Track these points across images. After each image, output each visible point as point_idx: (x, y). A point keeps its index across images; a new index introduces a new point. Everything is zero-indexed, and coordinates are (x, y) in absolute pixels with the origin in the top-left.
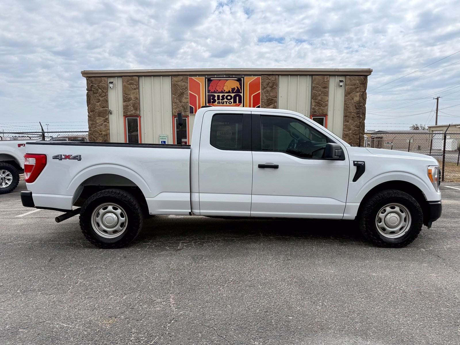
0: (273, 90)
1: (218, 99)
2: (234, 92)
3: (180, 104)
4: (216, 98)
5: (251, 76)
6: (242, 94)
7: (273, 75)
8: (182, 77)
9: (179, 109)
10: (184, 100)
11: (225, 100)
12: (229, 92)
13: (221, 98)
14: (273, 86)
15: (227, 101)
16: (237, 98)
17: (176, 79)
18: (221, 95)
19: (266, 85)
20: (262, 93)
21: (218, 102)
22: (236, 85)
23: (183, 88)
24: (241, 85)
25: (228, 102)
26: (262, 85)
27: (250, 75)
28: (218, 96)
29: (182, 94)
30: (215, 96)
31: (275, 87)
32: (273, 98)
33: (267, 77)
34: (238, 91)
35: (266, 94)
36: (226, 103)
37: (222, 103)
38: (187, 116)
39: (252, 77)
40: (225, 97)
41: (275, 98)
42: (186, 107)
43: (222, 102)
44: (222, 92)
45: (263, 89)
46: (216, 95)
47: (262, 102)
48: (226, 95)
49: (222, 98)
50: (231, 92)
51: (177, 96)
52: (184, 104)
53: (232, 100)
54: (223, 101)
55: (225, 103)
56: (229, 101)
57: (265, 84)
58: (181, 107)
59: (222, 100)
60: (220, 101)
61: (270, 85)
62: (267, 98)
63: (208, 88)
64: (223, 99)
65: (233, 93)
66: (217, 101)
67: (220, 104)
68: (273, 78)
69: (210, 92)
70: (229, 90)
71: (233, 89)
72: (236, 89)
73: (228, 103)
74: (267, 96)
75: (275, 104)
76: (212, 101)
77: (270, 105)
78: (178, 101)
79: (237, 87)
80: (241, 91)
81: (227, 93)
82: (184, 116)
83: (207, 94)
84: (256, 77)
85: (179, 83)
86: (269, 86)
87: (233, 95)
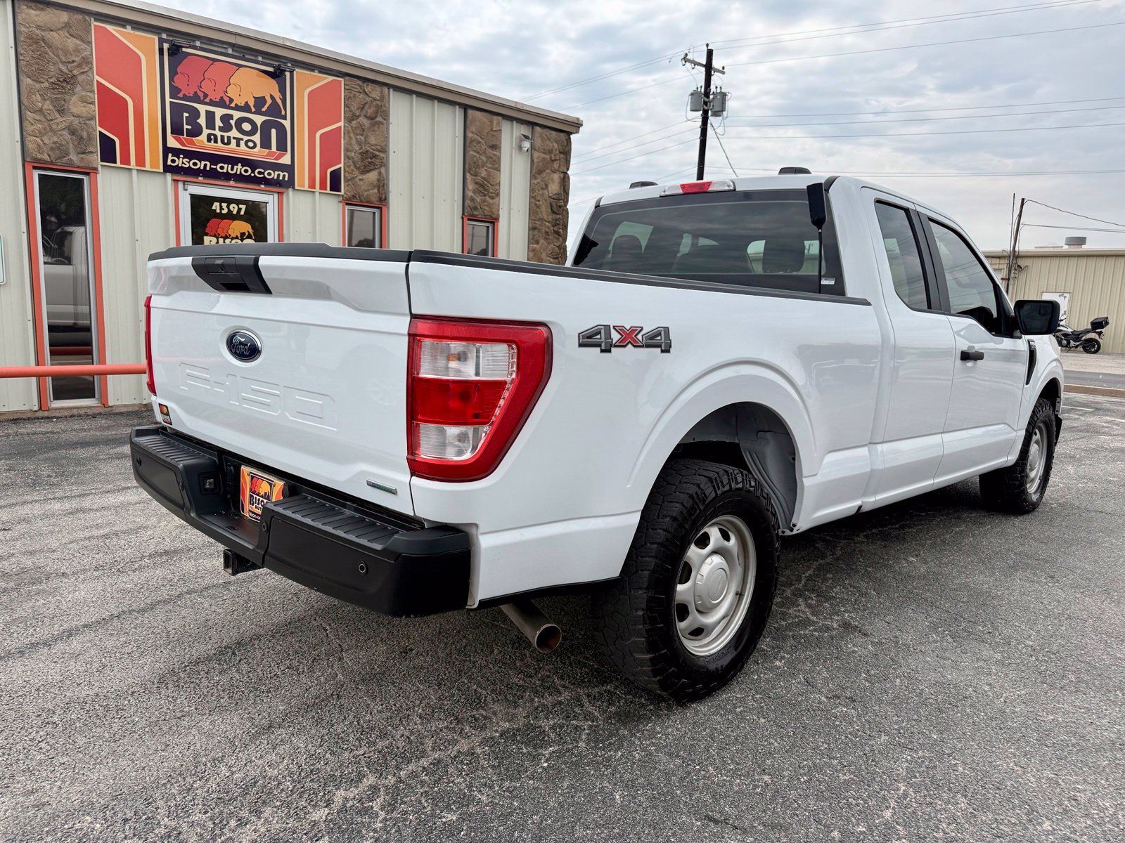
0: (376, 128)
1: (210, 124)
2: (264, 110)
3: (61, 121)
4: (202, 121)
5: (313, 70)
6: (287, 123)
7: (374, 82)
8: (64, 16)
9: (55, 139)
10: (76, 106)
11: (234, 133)
12: (246, 108)
13: (218, 123)
14: (376, 117)
15: (239, 136)
16: (274, 132)
17: (37, 15)
18: (219, 112)
19: (358, 109)
20: (347, 132)
21: (209, 136)
22: (269, 88)
23: (73, 61)
24: (282, 91)
25: (242, 139)
26: (348, 107)
27: (311, 67)
28: (211, 116)
29: (66, 83)
30: (196, 113)
31: (379, 119)
32: (377, 153)
33: (359, 85)
35: (358, 137)
36: (238, 145)
37: (223, 142)
38: (90, 171)
39: (316, 74)
40: (233, 122)
41: (380, 151)
42: (85, 135)
43: (222, 137)
44: (221, 104)
45: (349, 120)
46: (202, 109)
47: (347, 157)
48: (237, 115)
49: (222, 125)
50: (253, 110)
51: (46, 84)
52: (77, 122)
53: (257, 138)
54: (226, 135)
55: (234, 142)
56: (246, 138)
57: (355, 106)
58: (65, 133)
59: (221, 129)
60: (219, 134)
61: (370, 111)
62: (361, 148)
63: (171, 79)
64: (226, 128)
65: (258, 112)
66: (206, 132)
67: (216, 142)
68: (375, 92)
69: (181, 95)
70: (247, 102)
71: (260, 101)
72: (269, 101)
73: (242, 143)
74: (359, 143)
75: (383, 170)
76: (186, 127)
77: (368, 172)
78: (48, 105)
79: (272, 97)
80: (283, 113)
81: (237, 108)
82: (79, 167)
83: (168, 100)
84: (331, 78)
85: (54, 37)
86: (364, 112)
87: (259, 119)
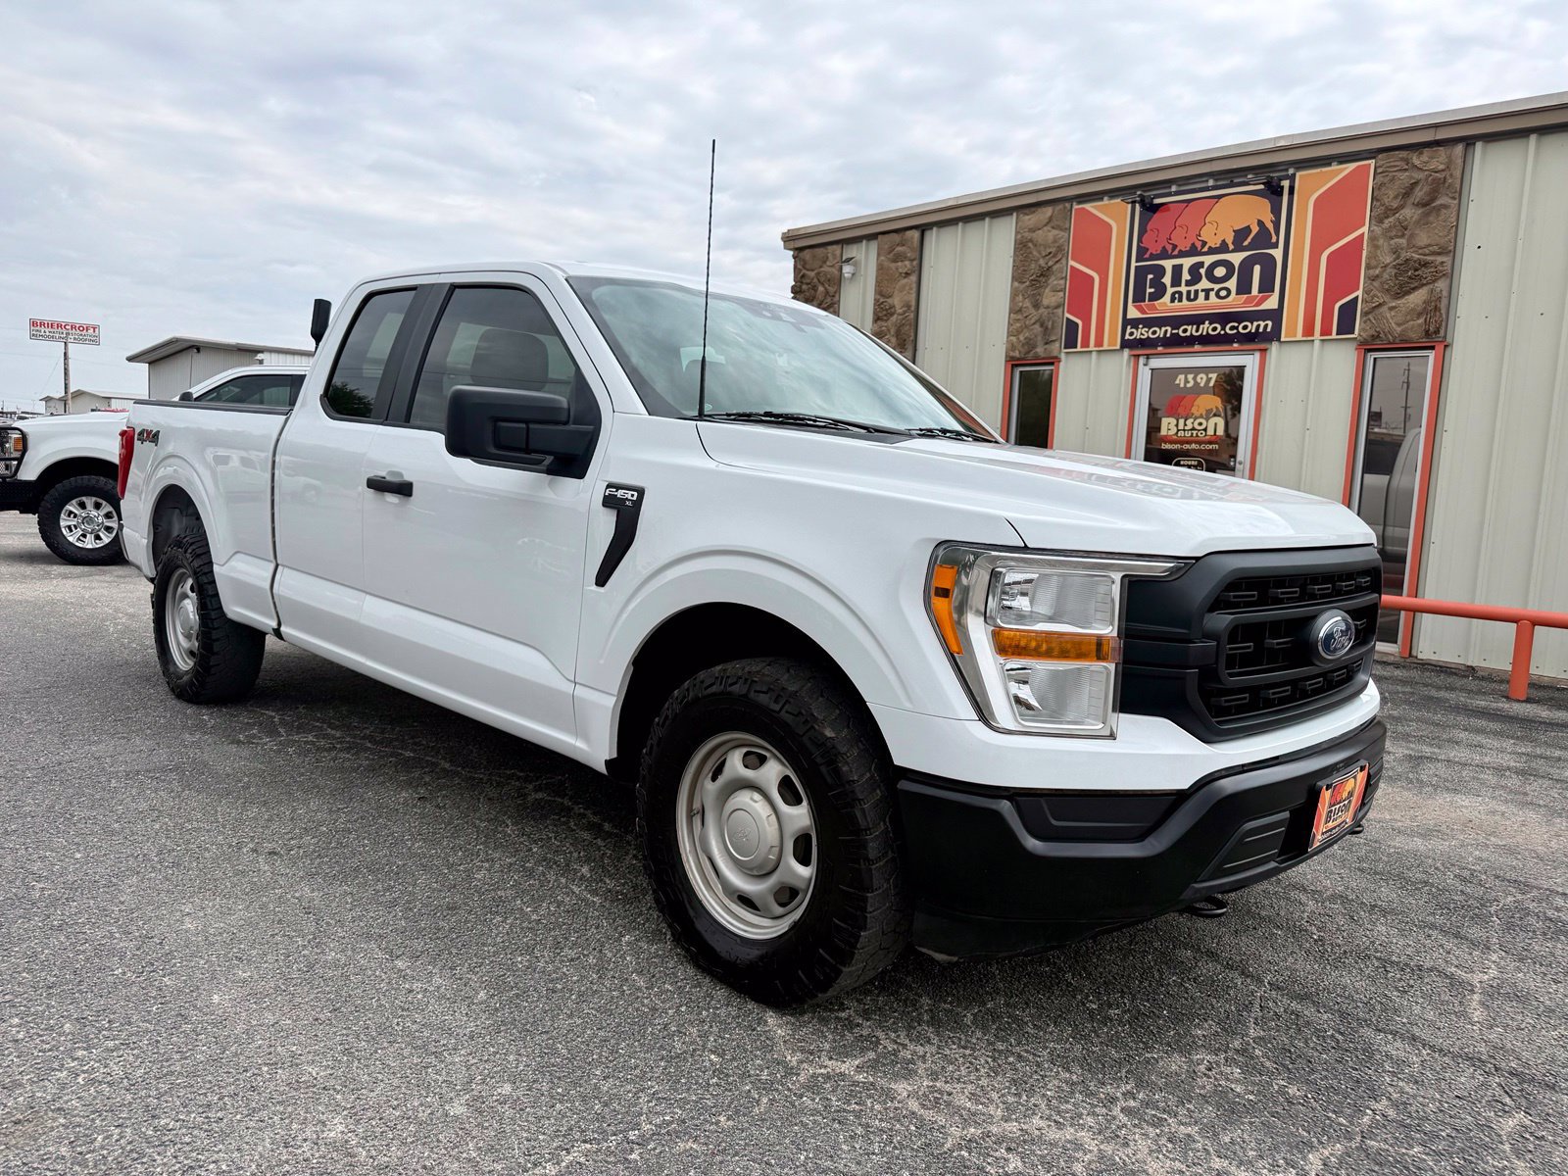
0: (1431, 219)
1: (1176, 280)
2: (1246, 243)
3: (1035, 315)
4: (1167, 280)
5: (1330, 165)
6: (1277, 254)
7: (1438, 143)
8: (1048, 211)
9: (1027, 334)
10: (1049, 298)
11: (1205, 284)
12: (1223, 248)
13: (1186, 276)
14: (1433, 200)
15: (1209, 285)
16: (1257, 269)
17: (1030, 219)
18: (1187, 263)
19: (1396, 197)
20: (1373, 239)
21: (1173, 294)
22: (1255, 212)
23: (1050, 253)
24: (1276, 211)
25: (1213, 290)
26: (1378, 200)
27: (1325, 161)
28: (1177, 270)
29: (1045, 273)
30: (1161, 271)
31: (1442, 200)
32: (1429, 258)
33: (1402, 159)
34: (1264, 239)
35: (1392, 242)
36: (1207, 298)
37: (1189, 299)
38: (1053, 361)
39: (1335, 167)
40: (1203, 271)
41: (1439, 254)
42: (1050, 325)
43: (1189, 292)
44: (1193, 251)
45: (1378, 220)
46: (1168, 264)
47: (1372, 279)
48: (1208, 260)
49: (1189, 278)
50: (1231, 247)
51: (1028, 283)
52: (1045, 314)
53: (1232, 284)
54: (1192, 289)
55: (1202, 295)
56: (1217, 287)
57: (1390, 197)
58: (1037, 326)
59: (1188, 283)
60: (1183, 289)
61: (1419, 194)
62: (1398, 258)
63: (1140, 240)
64: (1195, 278)
65: (1238, 248)
66: (1170, 290)
67: (1180, 300)
68: (1436, 160)
69: (1147, 256)
70: (1224, 241)
71: (1241, 234)
72: (1255, 229)
73: (1212, 294)
74: (1395, 251)
75: (1441, 285)
76: (1149, 290)
77: (1408, 293)
78: (1027, 303)
79: (1260, 223)
80: (1274, 240)
81: (1212, 251)
82: (1043, 359)
83: (1134, 264)
84: (1352, 166)
85: (1039, 236)
86: (1411, 200)
87: (1237, 258)
